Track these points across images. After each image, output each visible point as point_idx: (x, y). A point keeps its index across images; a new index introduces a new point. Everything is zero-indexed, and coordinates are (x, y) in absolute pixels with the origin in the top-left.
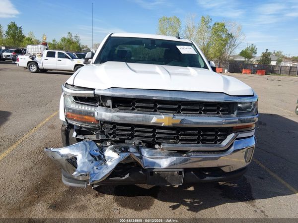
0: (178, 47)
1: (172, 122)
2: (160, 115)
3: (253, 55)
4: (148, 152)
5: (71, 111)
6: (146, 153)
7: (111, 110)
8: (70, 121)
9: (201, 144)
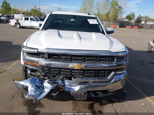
0: (88, 20)
1: (81, 67)
2: (74, 63)
3: (133, 18)
4: (68, 82)
5: (26, 60)
6: (67, 82)
7: (47, 60)
8: (26, 66)
9: (96, 78)
